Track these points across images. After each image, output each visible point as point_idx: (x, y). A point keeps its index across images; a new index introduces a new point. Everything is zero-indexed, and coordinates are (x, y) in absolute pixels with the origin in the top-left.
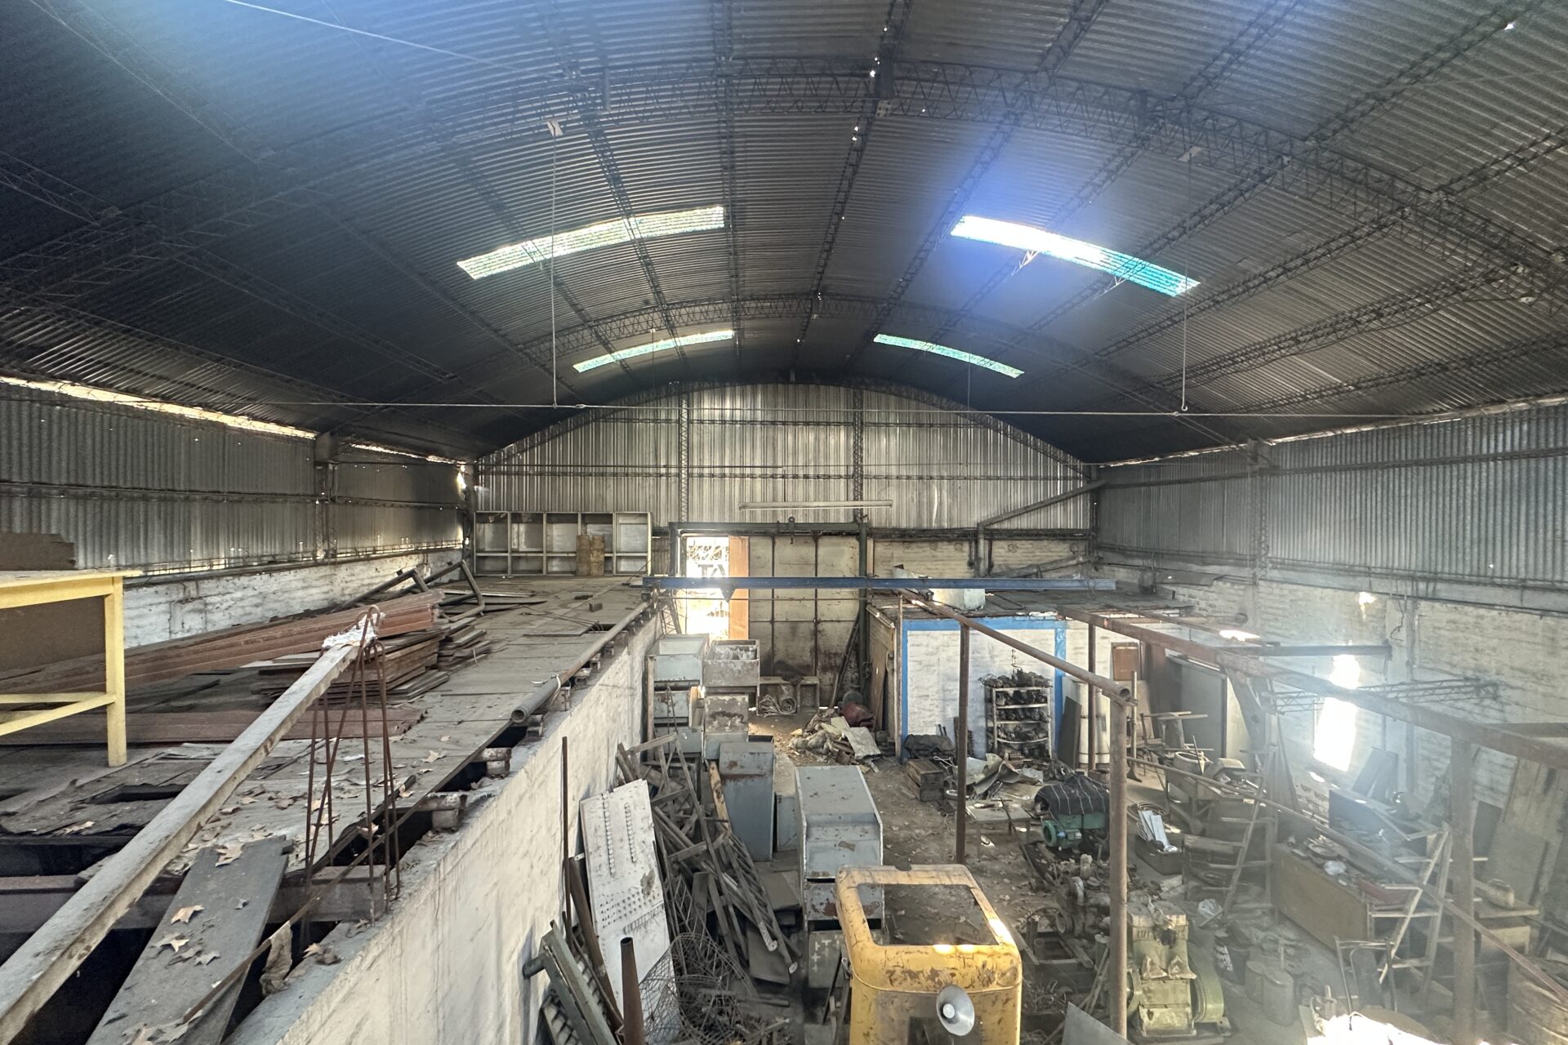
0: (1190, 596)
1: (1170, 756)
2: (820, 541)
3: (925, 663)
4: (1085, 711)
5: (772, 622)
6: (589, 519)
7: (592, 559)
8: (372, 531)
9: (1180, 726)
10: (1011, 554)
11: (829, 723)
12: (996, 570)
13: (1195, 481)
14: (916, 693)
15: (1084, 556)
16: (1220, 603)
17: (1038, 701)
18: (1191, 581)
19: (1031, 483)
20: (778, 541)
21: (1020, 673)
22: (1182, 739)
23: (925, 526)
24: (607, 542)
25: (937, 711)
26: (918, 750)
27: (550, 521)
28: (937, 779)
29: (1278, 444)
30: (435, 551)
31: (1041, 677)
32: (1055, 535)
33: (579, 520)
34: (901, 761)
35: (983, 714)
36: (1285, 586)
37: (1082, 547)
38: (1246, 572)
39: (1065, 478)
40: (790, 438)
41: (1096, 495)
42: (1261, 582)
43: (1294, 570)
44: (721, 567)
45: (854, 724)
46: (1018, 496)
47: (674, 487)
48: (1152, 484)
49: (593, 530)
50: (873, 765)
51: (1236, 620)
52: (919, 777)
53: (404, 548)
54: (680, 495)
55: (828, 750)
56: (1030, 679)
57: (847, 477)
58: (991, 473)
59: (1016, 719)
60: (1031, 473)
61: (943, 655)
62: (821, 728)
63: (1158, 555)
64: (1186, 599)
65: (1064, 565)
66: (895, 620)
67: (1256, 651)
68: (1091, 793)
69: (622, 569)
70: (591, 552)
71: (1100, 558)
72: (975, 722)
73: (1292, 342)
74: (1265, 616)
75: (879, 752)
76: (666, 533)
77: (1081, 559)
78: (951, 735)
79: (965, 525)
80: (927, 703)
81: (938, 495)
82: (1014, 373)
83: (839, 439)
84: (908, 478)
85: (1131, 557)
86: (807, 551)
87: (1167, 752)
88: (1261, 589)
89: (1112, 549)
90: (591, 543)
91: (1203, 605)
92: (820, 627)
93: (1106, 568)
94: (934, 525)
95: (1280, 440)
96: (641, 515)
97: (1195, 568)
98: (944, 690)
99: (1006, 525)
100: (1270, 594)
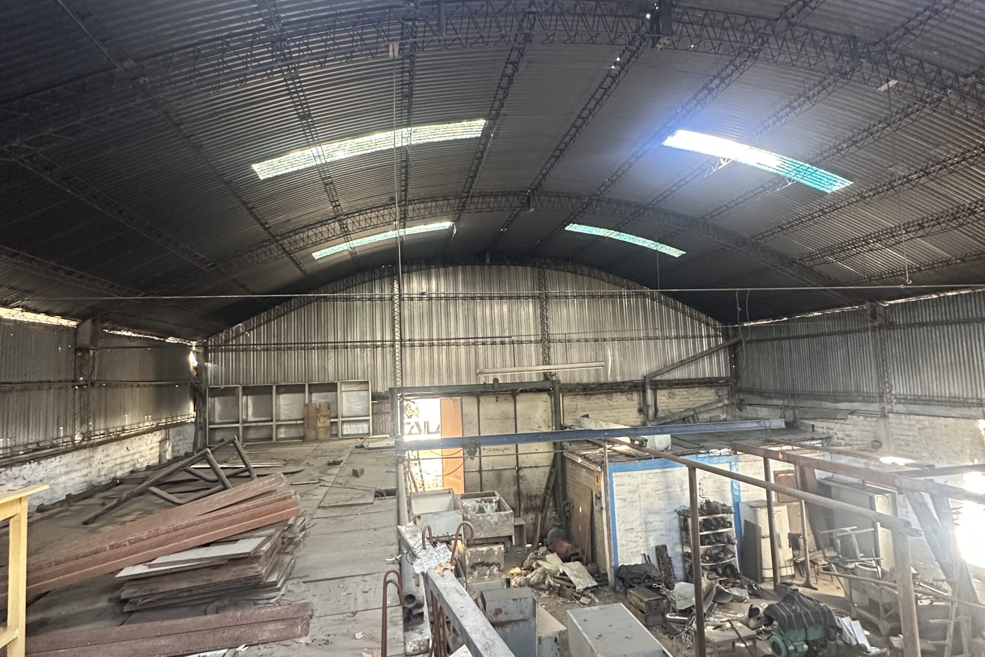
0: (828, 428)
1: (852, 566)
2: (518, 398)
3: (629, 500)
4: (765, 531)
5: (480, 471)
6: (315, 388)
7: (319, 425)
8: (121, 411)
9: (855, 540)
10: (671, 400)
11: (544, 560)
12: (660, 414)
13: (823, 334)
14: (622, 527)
15: (728, 399)
16: (855, 433)
17: (724, 527)
18: (831, 416)
19: (683, 341)
20: (482, 399)
21: (708, 502)
22: (858, 551)
23: (602, 380)
24: (332, 410)
25: (641, 542)
26: (631, 579)
27: (278, 392)
28: (658, 605)
29: (891, 305)
30: (172, 426)
31: (724, 505)
32: (705, 383)
33: (307, 389)
34: (614, 589)
35: (678, 541)
36: (912, 417)
37: (724, 392)
38: (875, 407)
39: (708, 336)
40: (488, 310)
41: (733, 350)
42: (890, 415)
43: (915, 404)
44: (417, 424)
45: (566, 559)
46: (675, 351)
47: (389, 357)
48: (784, 339)
49: (317, 398)
50: (592, 595)
51: (873, 447)
52: (643, 605)
53: (148, 424)
54: (394, 363)
55: (550, 586)
56: (716, 508)
57: (536, 342)
58: (651, 334)
59: (709, 544)
60: (682, 333)
61: (643, 492)
62: (538, 565)
63: (793, 395)
64: (825, 431)
65: (714, 407)
66: (602, 464)
67: (918, 474)
68: (808, 607)
69: (345, 433)
70: (317, 418)
71: (742, 400)
72: (673, 549)
73: (918, 227)
74: (897, 442)
75: (596, 584)
76: (387, 398)
77: (726, 402)
78: (654, 561)
79: (634, 378)
80: (632, 536)
81: (611, 353)
82: (676, 253)
83: (528, 310)
84: (586, 340)
85: (770, 398)
86: (506, 407)
87: (846, 563)
88: (891, 420)
89: (751, 392)
90: (318, 410)
91: (840, 435)
92: (521, 473)
93: (748, 407)
94: (610, 379)
95: (892, 302)
96: (361, 383)
97: (828, 405)
98: (646, 523)
99: (667, 377)
100: (900, 424)
